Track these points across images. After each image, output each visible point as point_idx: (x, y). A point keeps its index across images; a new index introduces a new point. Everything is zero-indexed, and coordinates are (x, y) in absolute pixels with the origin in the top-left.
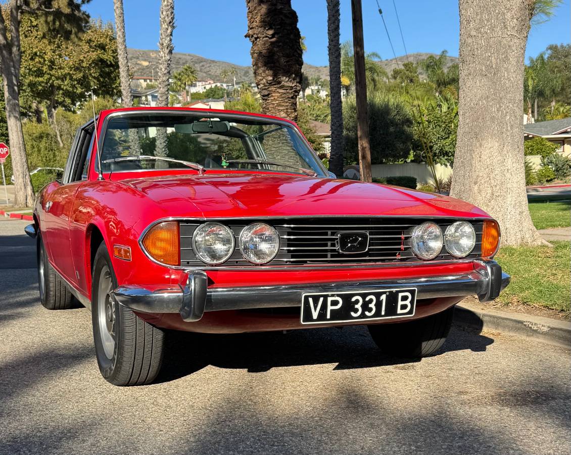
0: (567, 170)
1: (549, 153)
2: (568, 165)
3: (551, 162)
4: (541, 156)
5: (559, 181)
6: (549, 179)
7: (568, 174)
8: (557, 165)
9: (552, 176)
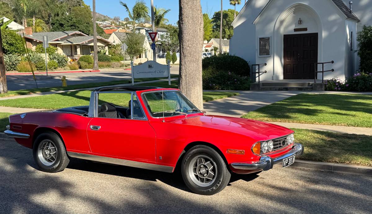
0: (64, 63)
1: (52, 53)
2: (64, 60)
3: (55, 58)
4: (48, 54)
5: (60, 69)
6: (55, 67)
7: (65, 65)
8: (58, 60)
9: (57, 66)
